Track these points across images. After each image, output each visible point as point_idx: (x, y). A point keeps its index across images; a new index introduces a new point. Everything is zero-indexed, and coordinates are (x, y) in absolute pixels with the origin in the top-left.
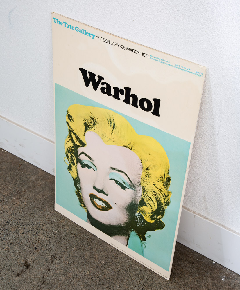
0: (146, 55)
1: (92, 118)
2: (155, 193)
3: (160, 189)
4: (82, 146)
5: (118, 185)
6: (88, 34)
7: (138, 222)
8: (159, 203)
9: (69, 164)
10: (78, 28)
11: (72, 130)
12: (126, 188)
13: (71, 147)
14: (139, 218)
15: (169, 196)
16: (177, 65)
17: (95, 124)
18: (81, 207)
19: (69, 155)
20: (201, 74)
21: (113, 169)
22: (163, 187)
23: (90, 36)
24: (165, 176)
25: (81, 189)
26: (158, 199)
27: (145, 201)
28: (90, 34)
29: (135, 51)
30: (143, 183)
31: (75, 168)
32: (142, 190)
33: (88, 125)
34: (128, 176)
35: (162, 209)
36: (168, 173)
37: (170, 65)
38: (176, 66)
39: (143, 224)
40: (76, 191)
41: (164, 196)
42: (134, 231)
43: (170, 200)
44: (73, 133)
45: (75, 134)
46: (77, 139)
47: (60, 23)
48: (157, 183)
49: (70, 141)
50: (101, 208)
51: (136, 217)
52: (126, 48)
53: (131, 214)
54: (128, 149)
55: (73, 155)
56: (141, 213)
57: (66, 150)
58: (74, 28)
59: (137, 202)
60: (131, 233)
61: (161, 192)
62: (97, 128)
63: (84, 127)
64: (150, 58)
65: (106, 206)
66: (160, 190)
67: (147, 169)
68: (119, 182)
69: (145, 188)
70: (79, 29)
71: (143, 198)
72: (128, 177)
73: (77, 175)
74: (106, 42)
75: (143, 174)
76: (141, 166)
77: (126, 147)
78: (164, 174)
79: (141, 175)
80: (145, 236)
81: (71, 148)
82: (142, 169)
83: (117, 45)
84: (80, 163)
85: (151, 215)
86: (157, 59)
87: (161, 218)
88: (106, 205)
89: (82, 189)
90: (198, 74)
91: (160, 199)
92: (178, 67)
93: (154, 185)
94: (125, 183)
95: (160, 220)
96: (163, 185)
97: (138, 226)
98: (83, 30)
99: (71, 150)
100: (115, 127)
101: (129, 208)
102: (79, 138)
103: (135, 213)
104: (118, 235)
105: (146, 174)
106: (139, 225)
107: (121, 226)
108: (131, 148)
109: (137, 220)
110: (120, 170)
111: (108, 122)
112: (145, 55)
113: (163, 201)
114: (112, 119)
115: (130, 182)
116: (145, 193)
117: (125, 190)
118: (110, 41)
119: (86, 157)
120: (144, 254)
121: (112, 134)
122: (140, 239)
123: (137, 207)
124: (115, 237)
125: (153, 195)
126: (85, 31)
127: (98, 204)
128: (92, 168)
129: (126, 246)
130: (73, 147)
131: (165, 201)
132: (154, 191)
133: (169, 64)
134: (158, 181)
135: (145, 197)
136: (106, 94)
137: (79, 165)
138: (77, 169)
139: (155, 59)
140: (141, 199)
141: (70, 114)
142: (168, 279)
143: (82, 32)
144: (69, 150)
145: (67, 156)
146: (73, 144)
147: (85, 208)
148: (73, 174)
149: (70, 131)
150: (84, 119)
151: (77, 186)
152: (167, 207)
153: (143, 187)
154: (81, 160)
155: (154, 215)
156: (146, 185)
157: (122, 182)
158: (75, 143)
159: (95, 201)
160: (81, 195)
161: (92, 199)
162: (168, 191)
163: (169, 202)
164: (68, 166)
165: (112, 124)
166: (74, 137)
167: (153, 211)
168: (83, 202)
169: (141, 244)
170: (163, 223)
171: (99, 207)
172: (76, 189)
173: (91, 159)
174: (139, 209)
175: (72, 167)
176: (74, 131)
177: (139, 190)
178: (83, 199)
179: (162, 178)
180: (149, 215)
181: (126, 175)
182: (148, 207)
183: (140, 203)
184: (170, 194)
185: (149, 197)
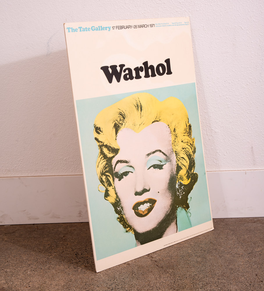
1: (121, 115)
2: (185, 149)
3: (187, 142)
4: (116, 154)
5: (156, 169)
6: (104, 28)
7: (179, 193)
8: (189, 156)
9: (105, 189)
10: (94, 27)
11: (103, 143)
12: (163, 165)
13: (105, 165)
14: (179, 188)
15: (194, 144)
16: (173, 23)
17: (124, 118)
18: (127, 233)
19: (104, 178)
20: (188, 23)
21: (148, 155)
23: (106, 30)
24: (187, 126)
25: (122, 209)
26: (188, 153)
27: (180, 164)
28: (106, 28)
29: (144, 26)
30: (174, 147)
31: (113, 188)
32: (175, 156)
33: (118, 125)
34: (162, 151)
35: (193, 160)
36: (188, 122)
38: (173, 24)
39: (184, 190)
40: (118, 218)
42: (179, 207)
43: (195, 146)
44: (103, 147)
45: (106, 146)
46: (109, 150)
47: (76, 30)
48: (183, 138)
49: (102, 159)
50: (146, 212)
51: (177, 188)
52: (137, 26)
53: (173, 191)
54: (157, 122)
55: (107, 174)
56: (179, 181)
57: (99, 175)
58: (90, 29)
59: (174, 172)
60: (177, 211)
62: (127, 121)
63: (114, 130)
64: (156, 26)
66: (187, 143)
68: (156, 165)
69: (177, 151)
70: (95, 28)
71: (178, 163)
73: (115, 196)
74: (121, 28)
75: (172, 138)
76: (169, 132)
77: (155, 121)
78: (186, 125)
79: (171, 141)
80: (188, 202)
81: (105, 167)
82: (171, 134)
83: (131, 27)
84: (117, 178)
85: (187, 175)
86: (160, 25)
87: (194, 171)
88: (150, 204)
89: (124, 208)
90: (187, 24)
91: (189, 151)
92: (175, 24)
93: (182, 142)
94: (161, 161)
95: (194, 173)
96: (188, 136)
97: (181, 197)
98: (99, 27)
99: (105, 170)
100: (142, 108)
101: (170, 185)
102: (110, 147)
103: (175, 186)
104: (168, 227)
105: (175, 136)
107: (168, 213)
108: (158, 120)
109: (179, 191)
110: (154, 151)
111: (136, 107)
112: (152, 26)
113: (191, 151)
114: (138, 102)
115: (165, 156)
116: (178, 156)
117: (162, 169)
118: (124, 26)
119: (122, 163)
120: (192, 224)
121: (141, 117)
122: (185, 210)
123: (176, 177)
124: (166, 233)
125: (184, 153)
126: (101, 27)
127: (143, 210)
128: (130, 173)
129: (177, 232)
130: (106, 164)
131: (193, 150)
132: (183, 148)
133: (168, 25)
134: (184, 135)
135: (178, 160)
136: (129, 79)
137: (116, 180)
138: (115, 188)
139: (159, 25)
140: (176, 166)
141: (98, 127)
142: (213, 229)
143: (98, 29)
144: (103, 171)
145: (101, 182)
146: (106, 160)
147: (131, 230)
148: (112, 199)
149: (101, 147)
150: (113, 121)
151: (119, 209)
152: (195, 155)
153: (175, 151)
154: (117, 172)
155: (189, 173)
156: (177, 147)
157: (159, 163)
158: (107, 157)
159: (139, 209)
160: (124, 218)
161: (136, 210)
162: (192, 139)
163: (195, 148)
164: (104, 194)
165: (139, 107)
166: (105, 150)
167: (187, 169)
168: (128, 225)
169: (187, 215)
170: (197, 174)
171: (144, 213)
172: (117, 216)
173: (127, 161)
174: (178, 178)
175: (108, 191)
176: (104, 144)
177: (173, 157)
178: (127, 221)
179: (185, 130)
180: (186, 176)
181: (160, 151)
182: (183, 169)
183: (177, 170)
184: (194, 140)
185: (182, 158)
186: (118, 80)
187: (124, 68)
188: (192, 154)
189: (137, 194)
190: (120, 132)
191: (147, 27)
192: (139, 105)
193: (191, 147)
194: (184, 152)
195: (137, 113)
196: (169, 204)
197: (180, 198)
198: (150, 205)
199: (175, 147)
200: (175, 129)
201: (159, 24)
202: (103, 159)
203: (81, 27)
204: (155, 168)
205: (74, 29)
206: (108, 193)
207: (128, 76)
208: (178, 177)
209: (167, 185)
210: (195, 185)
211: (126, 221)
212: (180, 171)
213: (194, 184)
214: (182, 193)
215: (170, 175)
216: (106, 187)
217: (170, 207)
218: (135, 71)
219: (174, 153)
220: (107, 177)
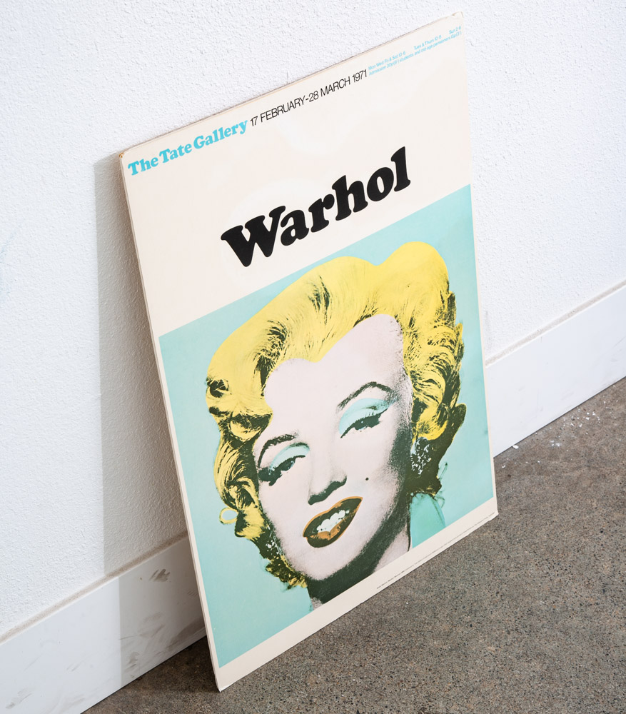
0: (361, 74)
1: (275, 333)
2: (435, 359)
3: (443, 339)
4: (263, 429)
5: (362, 429)
6: (230, 130)
7: (418, 463)
8: (447, 372)
9: (237, 513)
10: (202, 137)
11: (229, 415)
13: (235, 463)
14: (418, 453)
15: (459, 338)
16: (418, 47)
17: (283, 338)
18: (290, 590)
19: (233, 492)
20: (459, 30)
21: (343, 403)
22: (445, 329)
23: (234, 132)
25: (279, 545)
26: (444, 364)
27: (422, 398)
28: (234, 128)
29: (339, 87)
30: (409, 364)
31: (256, 507)
32: (411, 382)
33: (267, 359)
34: (378, 382)
35: (455, 377)
36: (448, 290)
37: (407, 57)
38: (418, 50)
39: (430, 454)
40: (268, 566)
41: (452, 346)
42: (415, 494)
43: (462, 343)
44: (231, 422)
45: (239, 419)
47: (153, 163)
48: (433, 334)
49: (229, 450)
50: (337, 531)
51: (413, 455)
53: (402, 464)
54: (368, 319)
55: (241, 480)
56: (419, 437)
57: (222, 487)
58: (190, 146)
59: (408, 421)
60: (412, 505)
61: (445, 344)
62: (292, 343)
63: (259, 373)
64: (371, 74)
65: (348, 512)
66: (442, 343)
67: (411, 323)
68: (362, 419)
69: (416, 370)
70: (204, 139)
71: (417, 396)
73: (262, 520)
74: (275, 114)
75: (406, 344)
76: (398, 332)
77: (362, 319)
78: (442, 298)
79: (402, 352)
80: (438, 477)
81: (235, 466)
82: (402, 336)
83: (301, 102)
84: (265, 480)
85: (438, 417)
86: (383, 66)
87: (456, 400)
88: (346, 510)
89: (283, 541)
90: (454, 33)
91: (446, 360)
92: (422, 48)
93: (430, 343)
94: (374, 408)
95: (456, 405)
96: (446, 324)
97: (421, 471)
98: (215, 132)
99: (235, 473)
100: (330, 299)
102: (249, 417)
103: (409, 452)
104: (388, 546)
105: (411, 337)
106: (421, 468)
107: (389, 516)
108: (370, 312)
109: (416, 461)
110: (359, 388)
111: (313, 301)
112: (357, 77)
113: (451, 359)
114: (319, 286)
115: (384, 392)
116: (418, 380)
117: (378, 423)
118: (282, 107)
119: (278, 445)
120: (446, 520)
121: (326, 322)
122: (431, 496)
123: (410, 431)
124: (382, 561)
125: (433, 368)
126: (221, 130)
127: (329, 530)
128: (297, 459)
129: (408, 551)
130: (239, 459)
131: (456, 355)
132: (432, 356)
133: (403, 56)
134: (435, 327)
135: (419, 390)
136: (297, 239)
137: (264, 485)
138: (260, 505)
139: (379, 67)
140: (413, 404)
141: (216, 380)
143: (214, 139)
144: (230, 478)
145: (226, 503)
146: (237, 450)
147: (300, 581)
148: (254, 530)
149: (224, 425)
150: (255, 354)
151: (269, 546)
152: (460, 363)
153: (412, 372)
154: (267, 468)
155: (443, 410)
156: (416, 361)
157: (369, 413)
158: (241, 443)
159: (320, 531)
160: (284, 560)
161: (313, 534)
162: (455, 328)
163: (462, 347)
164: (235, 525)
165: (322, 299)
166: (236, 429)
167: (440, 402)
168: (291, 573)
169: (434, 505)
170: (463, 406)
171: (332, 534)
172: (268, 561)
173: (291, 436)
174: (415, 432)
175: (245, 515)
176: (233, 416)
177: (405, 388)
178: (290, 565)
179: (440, 312)
180: (435, 420)
181: (373, 384)
182: (429, 405)
183: (413, 415)
184: (459, 330)
185: (427, 381)
186: (268, 251)
187: (283, 216)
188: (453, 363)
189: (314, 499)
190: (272, 375)
191: (345, 85)
192: (322, 292)
193: (451, 349)
194: (435, 365)
195: (316, 315)
196: (393, 496)
197: (420, 474)
198: (346, 515)
199: (412, 362)
200: (412, 320)
201: (378, 65)
202: (231, 451)
203: (168, 150)
204: (360, 428)
205: (147, 162)
206: (244, 521)
207: (293, 233)
208: (417, 430)
211: (287, 566)
212: (422, 412)
213: (456, 431)
214: (424, 462)
215: (395, 431)
216: (238, 511)
217: (395, 501)
218: (311, 213)
219: (409, 376)
220: (241, 486)
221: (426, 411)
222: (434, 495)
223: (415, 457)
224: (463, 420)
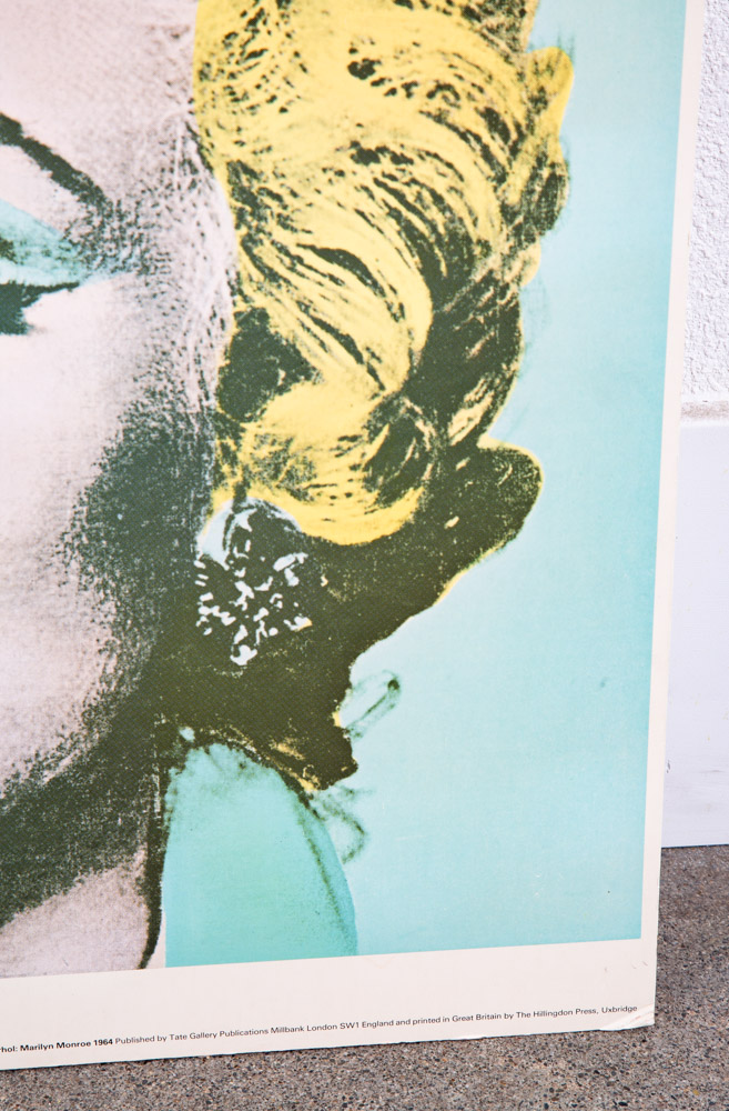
2: (386, 164)
3: (440, 87)
7: (235, 611)
8: (447, 258)
12: (35, 292)
14: (238, 564)
15: (543, 120)
26: (433, 213)
27: (285, 322)
30: (230, 122)
32: (232, 218)
35: (492, 303)
39: (305, 596)
41: (496, 146)
42: (203, 741)
43: (556, 153)
48: (389, 31)
51: (206, 559)
53: (142, 575)
56: (255, 495)
59: (193, 393)
60: (181, 781)
61: (455, 117)
66: (437, 103)
69: (264, 165)
71: (260, 301)
72: (39, 153)
79: (186, 39)
80: (340, 718)
85: (372, 450)
87: (487, 419)
91: (451, 199)
93: (362, 70)
95: (485, 442)
96: (469, 11)
97: (246, 655)
101: (110, 517)
103: (189, 537)
104: (32, 898)
106: (248, 641)
107: (48, 776)
109: (225, 596)
115: (65, 196)
116: (272, 225)
117: (20, 329)
120: (362, 923)
122: (293, 785)
123: (202, 445)
125: (368, 207)
129: (143, 965)
131: (513, 198)
132: (370, 143)
134: (403, 2)
135: (272, 276)
140: (232, 328)
142: (645, 1016)
152: (531, 251)
153: (238, 169)
155: (404, 433)
156: (265, 124)
162: (524, 60)
163: (555, 181)
167: (393, 385)
169: (308, 832)
170: (522, 462)
174: (233, 461)
177: (191, 231)
180: (354, 457)
182: (326, 374)
183: (228, 379)
184: (550, 85)
185: (328, 254)
188: (489, 228)
193: (487, 155)
194: (380, 193)
196: (79, 696)
197: (240, 661)
199: (246, 120)
208: (240, 456)
209: (67, 509)
210: (473, 567)
212: (281, 390)
213: (466, 561)
214: (269, 622)
215: (119, 409)
217: (90, 725)
219: (220, 183)
221: (300, 390)
222: (308, 788)
223: (222, 584)
224: (518, 525)
